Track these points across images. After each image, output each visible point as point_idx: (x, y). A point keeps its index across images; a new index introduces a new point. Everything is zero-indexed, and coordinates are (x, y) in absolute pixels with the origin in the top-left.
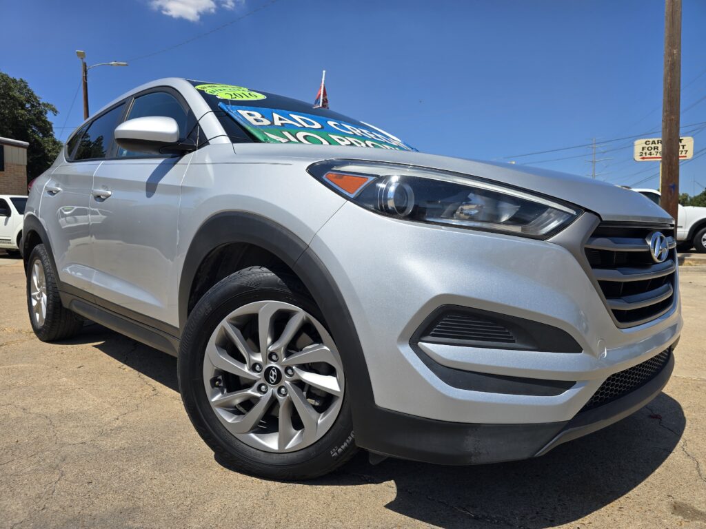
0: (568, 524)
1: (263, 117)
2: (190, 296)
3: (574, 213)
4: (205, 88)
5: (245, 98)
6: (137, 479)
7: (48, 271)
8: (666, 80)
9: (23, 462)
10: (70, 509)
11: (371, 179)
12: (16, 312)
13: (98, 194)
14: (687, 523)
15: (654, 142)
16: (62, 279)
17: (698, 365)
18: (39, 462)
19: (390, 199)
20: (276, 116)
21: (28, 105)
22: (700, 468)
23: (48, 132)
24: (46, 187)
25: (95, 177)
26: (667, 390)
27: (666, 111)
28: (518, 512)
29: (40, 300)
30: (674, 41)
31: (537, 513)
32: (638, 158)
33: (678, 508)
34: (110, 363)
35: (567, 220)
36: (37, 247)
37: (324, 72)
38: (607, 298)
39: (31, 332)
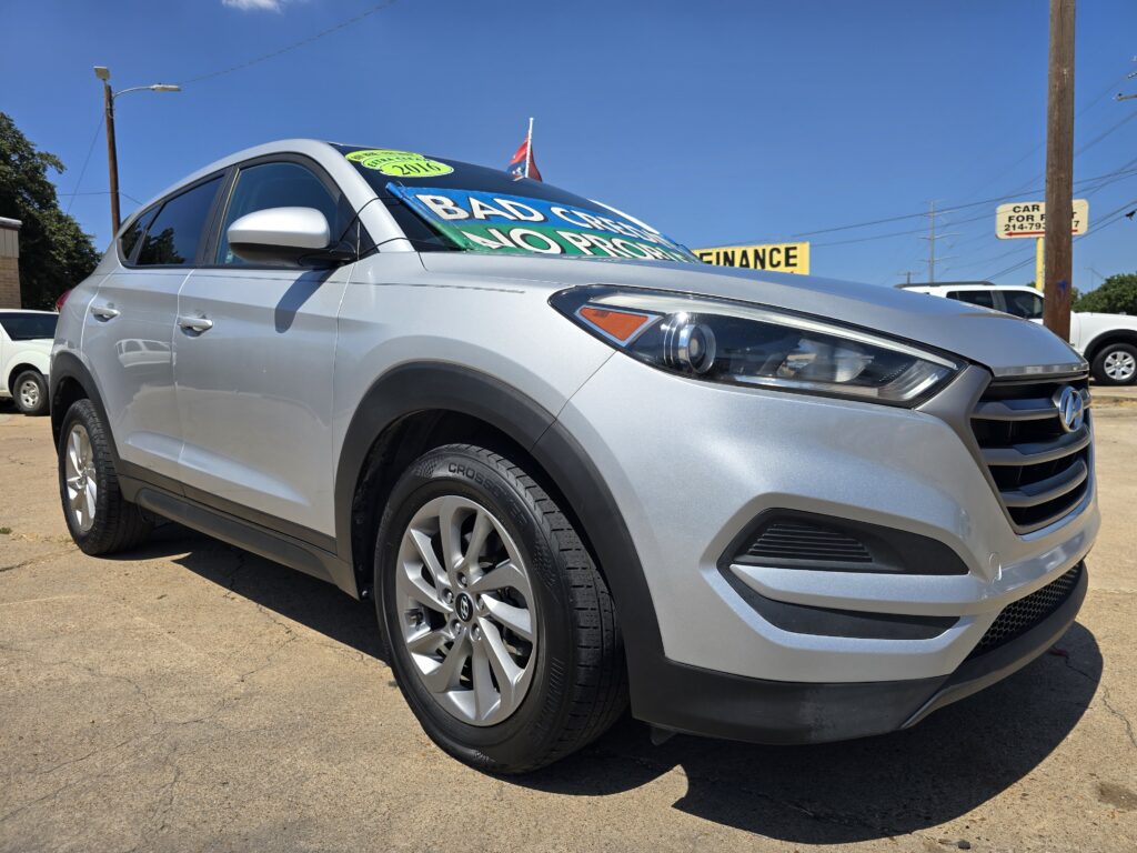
0: (952, 822)
1: (456, 205)
2: (356, 490)
3: (955, 367)
4: (359, 157)
5: (423, 174)
6: (296, 776)
7: (97, 442)
8: (1050, 117)
9: (112, 755)
10: (205, 826)
11: (652, 319)
12: (34, 507)
13: (188, 325)
14: (1121, 815)
15: (1026, 208)
16: (123, 456)
17: (1113, 570)
18: (136, 753)
19: (682, 348)
20: (475, 203)
21: (14, 157)
22: (1133, 730)
23: (48, 201)
24: (92, 309)
25: (181, 296)
26: (1080, 618)
27: (1052, 166)
28: (875, 807)
29: (84, 489)
30: (1064, 56)
31: (905, 807)
32: (1002, 234)
33: (1106, 793)
34: (208, 589)
35: (944, 379)
36: (77, 405)
37: (532, 119)
38: (1001, 491)
39: (67, 541)
